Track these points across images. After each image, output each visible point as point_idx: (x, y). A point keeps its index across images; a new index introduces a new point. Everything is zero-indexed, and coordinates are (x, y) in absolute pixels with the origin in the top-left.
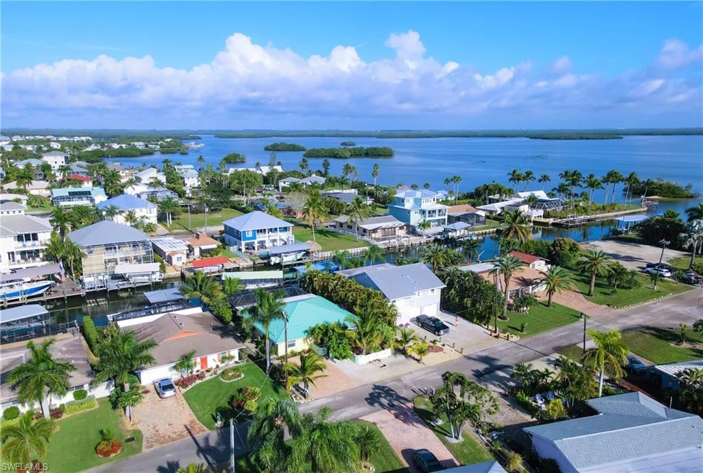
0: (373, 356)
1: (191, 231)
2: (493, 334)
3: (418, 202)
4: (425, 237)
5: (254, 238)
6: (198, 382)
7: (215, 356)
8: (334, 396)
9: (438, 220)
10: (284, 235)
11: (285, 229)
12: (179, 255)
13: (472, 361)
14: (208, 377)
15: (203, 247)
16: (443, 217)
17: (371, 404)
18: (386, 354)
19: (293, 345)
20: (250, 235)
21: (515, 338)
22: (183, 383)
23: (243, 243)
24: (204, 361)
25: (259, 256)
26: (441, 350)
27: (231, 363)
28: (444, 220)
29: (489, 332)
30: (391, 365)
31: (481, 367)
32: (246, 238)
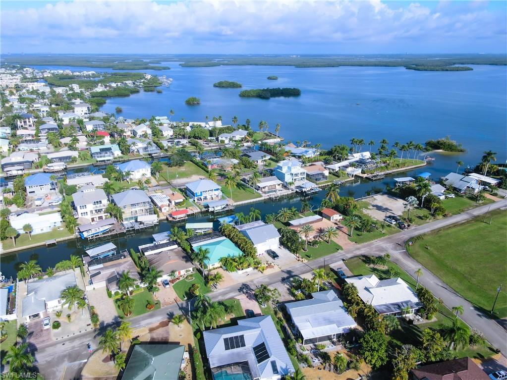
0: (244, 271)
1: (169, 183)
2: (298, 259)
3: (289, 168)
4: (291, 191)
5: (201, 195)
6: (178, 281)
7: (184, 271)
8: (227, 288)
9: (302, 178)
10: (217, 193)
11: (218, 189)
12: (165, 207)
13: (284, 273)
14: (181, 279)
15: (177, 201)
16: (303, 176)
17: (240, 292)
18: (250, 269)
19: (214, 265)
20: (199, 194)
21: (305, 261)
22: (172, 281)
23: (196, 198)
24: (179, 273)
25: (204, 206)
26: (273, 267)
27: (190, 273)
28: (304, 178)
29: (296, 257)
30: (251, 274)
31: (286, 275)
32: (197, 196)
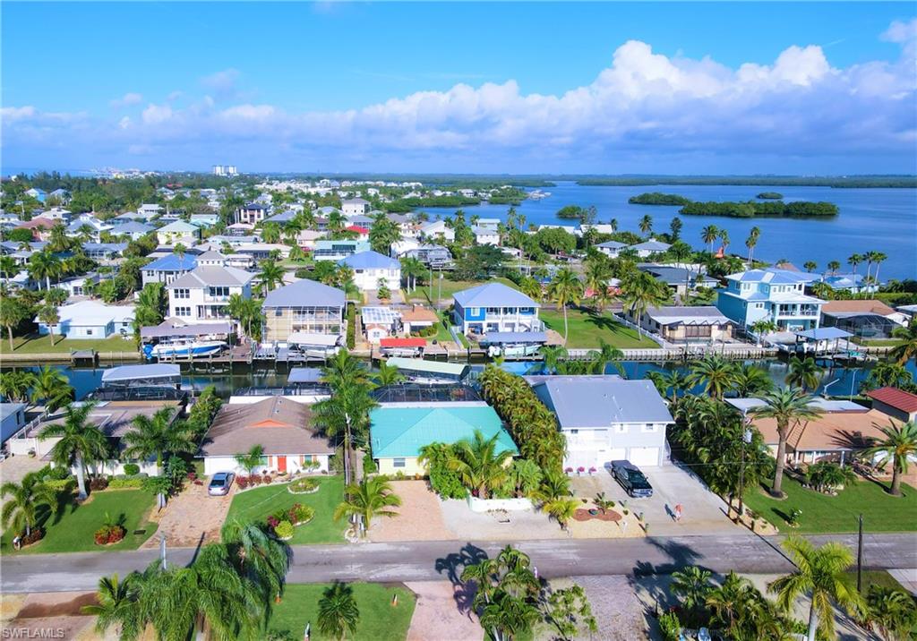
0: (496, 503)
1: (431, 302)
2: (733, 515)
3: (764, 288)
4: (759, 346)
5: (482, 318)
6: (263, 485)
7: (297, 458)
9: (805, 322)
10: (527, 319)
11: (532, 311)
12: (376, 330)
13: (653, 548)
14: (277, 482)
15: (414, 324)
16: (811, 317)
17: (439, 568)
18: (523, 505)
19: (403, 465)
20: (477, 314)
21: (769, 531)
22: (242, 482)
23: (466, 323)
24: (282, 463)
25: (479, 343)
26: (616, 517)
27: (317, 472)
28: (813, 322)
29: (726, 508)
30: (520, 522)
31: (659, 559)
32: (470, 318)
